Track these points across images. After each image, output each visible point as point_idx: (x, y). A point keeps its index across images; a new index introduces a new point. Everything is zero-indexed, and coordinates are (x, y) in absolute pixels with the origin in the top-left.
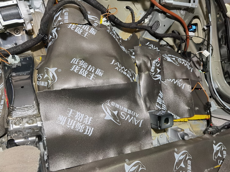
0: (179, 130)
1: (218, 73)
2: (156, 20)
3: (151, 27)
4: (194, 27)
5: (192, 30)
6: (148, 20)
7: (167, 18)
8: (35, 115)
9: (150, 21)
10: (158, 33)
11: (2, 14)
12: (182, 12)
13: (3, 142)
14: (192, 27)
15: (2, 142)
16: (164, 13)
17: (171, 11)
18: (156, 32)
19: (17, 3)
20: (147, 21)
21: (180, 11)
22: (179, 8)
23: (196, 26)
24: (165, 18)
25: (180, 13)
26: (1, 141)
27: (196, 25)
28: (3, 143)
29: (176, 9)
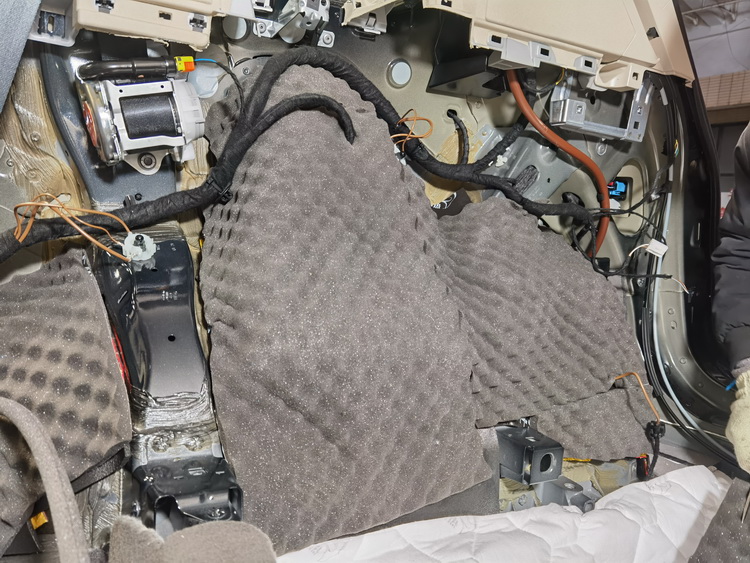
0: (569, 486)
1: (673, 324)
2: (529, 162)
3: (514, 182)
4: (621, 187)
5: (614, 193)
6: (506, 160)
7: (557, 159)
8: (205, 425)
9: (511, 163)
10: (530, 199)
11: (126, 114)
12: (600, 148)
13: (106, 495)
14: (615, 185)
15: (103, 494)
16: (553, 147)
17: (570, 142)
18: (524, 196)
19: (170, 90)
20: (502, 160)
21: (593, 144)
22: (593, 138)
23: (626, 184)
24: (554, 159)
25: (594, 149)
26: (101, 490)
27: (627, 181)
28: (103, 497)
29: (586, 140)
